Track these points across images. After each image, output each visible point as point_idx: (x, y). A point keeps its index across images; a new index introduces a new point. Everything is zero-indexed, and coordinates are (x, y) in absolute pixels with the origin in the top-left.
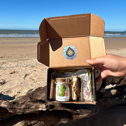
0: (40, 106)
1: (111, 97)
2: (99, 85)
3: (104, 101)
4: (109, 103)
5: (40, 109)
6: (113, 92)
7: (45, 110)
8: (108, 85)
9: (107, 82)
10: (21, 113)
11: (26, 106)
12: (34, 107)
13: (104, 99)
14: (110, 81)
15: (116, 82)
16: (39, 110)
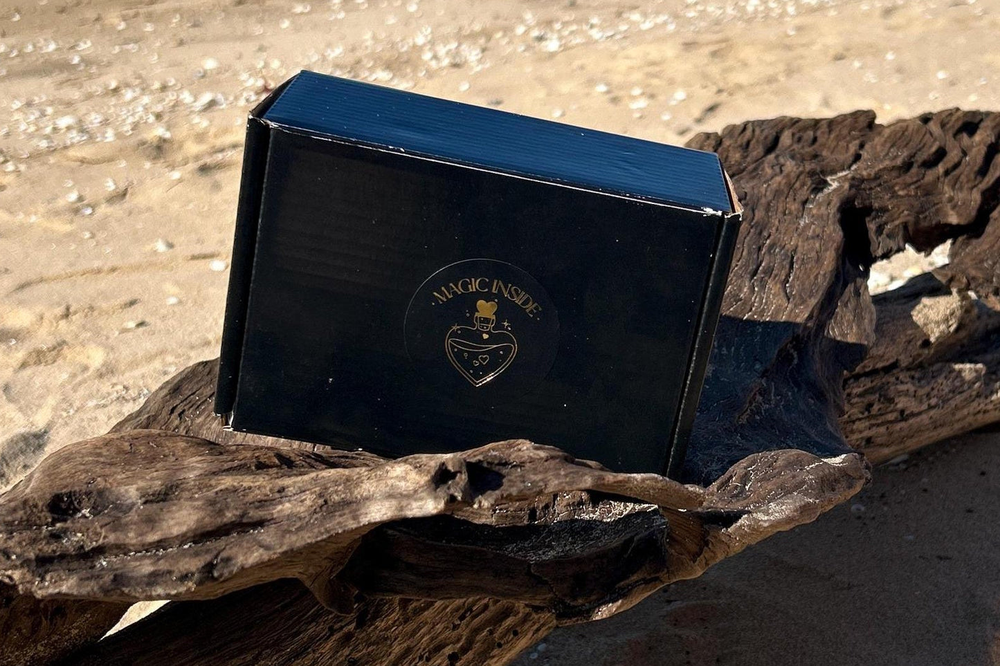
0: (368, 487)
1: (921, 366)
2: (818, 260)
3: (869, 406)
4: (903, 416)
5: (378, 512)
6: (933, 315)
7: (430, 506)
8: (886, 256)
9: (880, 230)
10: (184, 577)
11: (220, 512)
12: (301, 509)
13: (866, 383)
14: (905, 216)
15: (953, 219)
16: (364, 520)
